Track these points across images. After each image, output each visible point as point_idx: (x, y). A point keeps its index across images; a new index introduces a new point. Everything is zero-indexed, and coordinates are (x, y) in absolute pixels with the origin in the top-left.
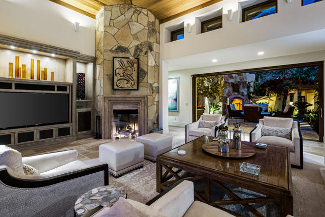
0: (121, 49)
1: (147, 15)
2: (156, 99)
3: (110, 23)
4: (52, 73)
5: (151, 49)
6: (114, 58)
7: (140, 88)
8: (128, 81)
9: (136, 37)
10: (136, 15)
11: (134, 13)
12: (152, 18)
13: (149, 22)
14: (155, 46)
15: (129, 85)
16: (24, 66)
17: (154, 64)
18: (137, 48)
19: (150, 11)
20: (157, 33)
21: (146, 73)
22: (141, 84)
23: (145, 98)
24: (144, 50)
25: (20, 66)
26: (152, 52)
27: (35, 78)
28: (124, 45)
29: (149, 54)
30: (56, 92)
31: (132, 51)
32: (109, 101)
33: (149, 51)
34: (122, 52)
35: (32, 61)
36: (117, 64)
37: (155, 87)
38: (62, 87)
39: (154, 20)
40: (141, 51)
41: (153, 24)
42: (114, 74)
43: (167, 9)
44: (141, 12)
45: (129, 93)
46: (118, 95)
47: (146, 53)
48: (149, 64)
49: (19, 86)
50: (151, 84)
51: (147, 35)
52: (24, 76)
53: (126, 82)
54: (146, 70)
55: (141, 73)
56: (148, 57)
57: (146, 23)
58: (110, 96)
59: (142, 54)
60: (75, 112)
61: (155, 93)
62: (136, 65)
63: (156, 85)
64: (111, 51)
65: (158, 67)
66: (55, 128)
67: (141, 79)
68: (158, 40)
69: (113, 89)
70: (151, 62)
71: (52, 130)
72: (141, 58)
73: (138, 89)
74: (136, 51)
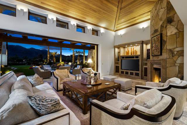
3: (152, 18)
5: (170, 21)
6: (152, 38)
7: (163, 54)
8: (157, 50)
9: (161, 20)
10: (161, 4)
15: (157, 52)
17: (175, 32)
18: (162, 26)
21: (165, 42)
22: (163, 51)
24: (165, 26)
26: (173, 23)
27: (132, 54)
28: (156, 28)
29: (168, 26)
31: (159, 30)
32: (150, 62)
33: (169, 24)
34: (156, 32)
35: (132, 48)
36: (153, 41)
37: (178, 51)
38: (137, 57)
42: (152, 47)
51: (166, 14)
54: (165, 40)
56: (166, 30)
57: (166, 5)
59: (164, 29)
61: (176, 57)
63: (178, 49)
64: (152, 34)
65: (181, 33)
66: (134, 72)
70: (171, 32)
72: (163, 32)
73: (161, 54)
74: (161, 29)
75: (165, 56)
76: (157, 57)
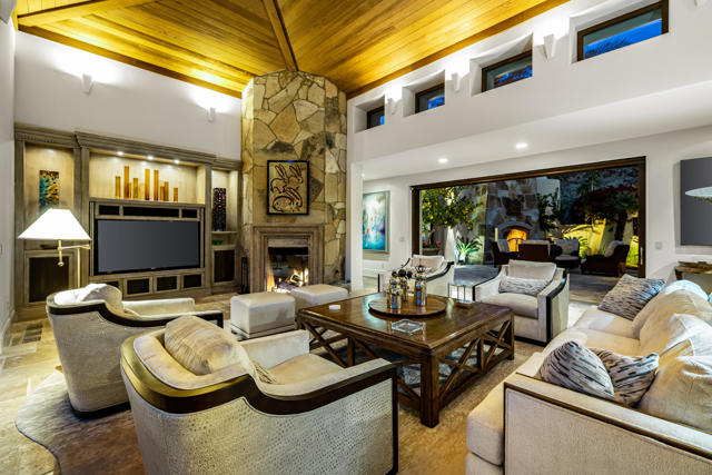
0: (281, 147)
1: (323, 88)
2: (340, 231)
3: (264, 104)
4: (176, 190)
5: (330, 144)
6: (269, 161)
7: (312, 212)
8: (292, 200)
9: (304, 125)
10: (305, 87)
11: (302, 84)
12: (332, 91)
13: (326, 99)
14: (338, 138)
15: (294, 207)
16: (136, 180)
17: (335, 169)
18: (307, 144)
19: (329, 79)
20: (343, 116)
21: (321, 186)
22: (312, 205)
23: (319, 227)
24: (318, 148)
25: (131, 181)
26: (333, 150)
28: (286, 139)
29: (327, 153)
30: (180, 219)
31: (299, 149)
32: (261, 232)
33: (327, 149)
34: (282, 151)
35: (147, 171)
36: (274, 172)
37: (339, 210)
38: (190, 212)
39: (336, 95)
40: (313, 148)
41: (335, 100)
42: (269, 188)
43: (357, 75)
44: (313, 83)
45: (294, 220)
46: (276, 222)
47: (322, 151)
48: (327, 170)
49: (130, 210)
50: (330, 205)
51: (322, 122)
52: (136, 196)
53: (288, 201)
54: (321, 180)
55: (313, 187)
56: (324, 158)
57: (321, 101)
58: (263, 224)
59: (316, 153)
60: (210, 250)
61: (337, 221)
62: (304, 173)
63: (339, 206)
64: (264, 150)
65: (343, 175)
66: (179, 274)
67: (312, 196)
68: (344, 128)
69: (268, 213)
70: (331, 166)
71: (175, 278)
72: (313, 161)
73: (307, 214)
74: (305, 148)
75: (318, 216)
76: (290, 218)
